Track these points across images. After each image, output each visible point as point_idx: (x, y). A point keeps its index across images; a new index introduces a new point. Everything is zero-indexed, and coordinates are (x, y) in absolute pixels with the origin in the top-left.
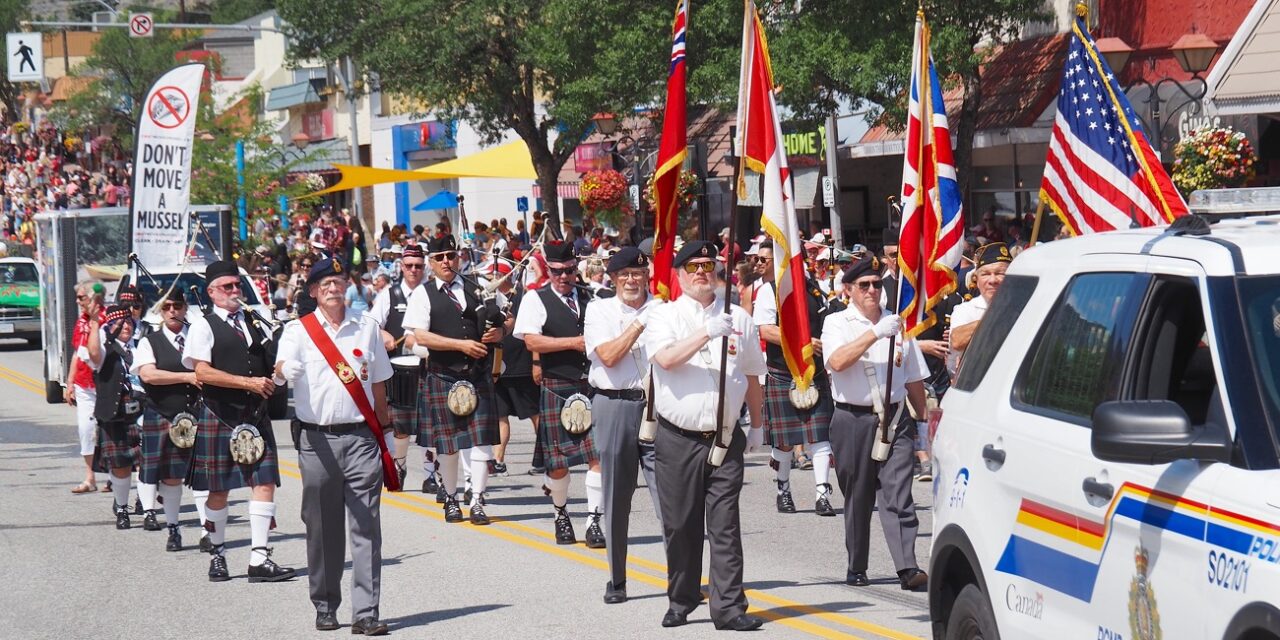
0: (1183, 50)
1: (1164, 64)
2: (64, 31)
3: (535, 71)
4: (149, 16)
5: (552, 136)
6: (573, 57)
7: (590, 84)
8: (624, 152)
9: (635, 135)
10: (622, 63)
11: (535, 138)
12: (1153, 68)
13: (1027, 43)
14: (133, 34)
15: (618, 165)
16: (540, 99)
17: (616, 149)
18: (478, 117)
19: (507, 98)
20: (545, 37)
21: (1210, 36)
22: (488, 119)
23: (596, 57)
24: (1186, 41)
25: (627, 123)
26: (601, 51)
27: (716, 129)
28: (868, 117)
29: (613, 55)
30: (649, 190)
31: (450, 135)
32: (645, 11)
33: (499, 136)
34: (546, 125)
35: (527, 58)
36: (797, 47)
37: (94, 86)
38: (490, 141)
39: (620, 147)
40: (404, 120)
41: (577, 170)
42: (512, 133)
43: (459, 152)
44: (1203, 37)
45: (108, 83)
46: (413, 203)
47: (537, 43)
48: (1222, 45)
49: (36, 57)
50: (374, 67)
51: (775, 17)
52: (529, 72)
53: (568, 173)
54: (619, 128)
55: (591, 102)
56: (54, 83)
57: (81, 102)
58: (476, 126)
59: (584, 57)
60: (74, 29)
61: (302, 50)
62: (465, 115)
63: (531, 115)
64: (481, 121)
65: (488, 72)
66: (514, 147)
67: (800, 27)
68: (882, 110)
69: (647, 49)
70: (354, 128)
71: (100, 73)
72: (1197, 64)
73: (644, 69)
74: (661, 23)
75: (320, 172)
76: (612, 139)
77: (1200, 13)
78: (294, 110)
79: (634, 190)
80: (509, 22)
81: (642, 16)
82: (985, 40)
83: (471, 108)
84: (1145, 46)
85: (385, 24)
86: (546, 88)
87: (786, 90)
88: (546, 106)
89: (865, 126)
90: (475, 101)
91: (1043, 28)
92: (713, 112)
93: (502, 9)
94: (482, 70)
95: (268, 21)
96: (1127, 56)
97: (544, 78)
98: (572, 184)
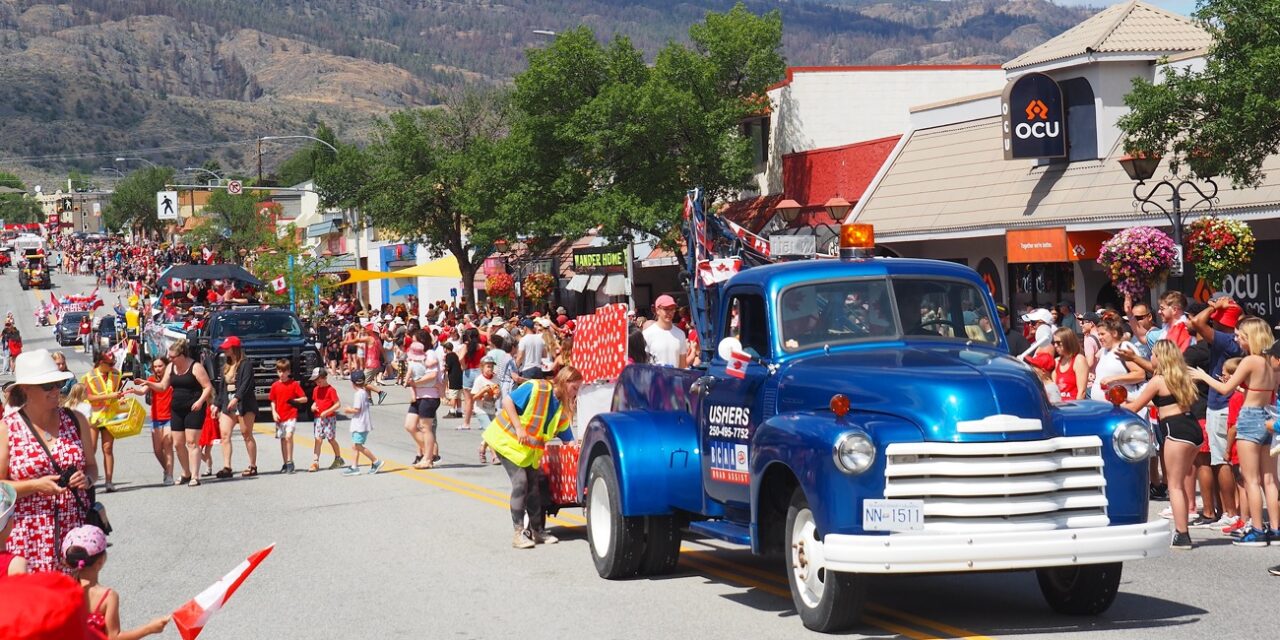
0: (831, 207)
1: (820, 215)
2: (192, 190)
3: (462, 216)
4: (240, 182)
5: (471, 253)
6: (482, 207)
7: (492, 224)
8: (512, 263)
9: (519, 253)
10: (511, 211)
11: (461, 255)
12: (814, 217)
13: (743, 202)
14: (230, 192)
15: (509, 271)
16: (464, 232)
17: (507, 262)
18: (428, 242)
19: (446, 231)
20: (466, 196)
21: (847, 199)
22: (434, 243)
23: (496, 209)
24: (833, 202)
25: (514, 247)
26: (498, 205)
27: (565, 250)
28: (651, 243)
29: (506, 207)
30: (526, 285)
31: (412, 252)
32: (523, 182)
33: (441, 253)
34: (468, 247)
35: (457, 208)
36: (610, 203)
37: (208, 222)
38: (436, 256)
39: (510, 260)
40: (386, 243)
41: (485, 273)
42: (448, 251)
43: (418, 262)
44: (842, 199)
45: (216, 221)
46: (391, 292)
47: (461, 198)
48: (853, 204)
49: (174, 206)
50: (369, 213)
51: (599, 186)
52: (458, 217)
53: (479, 275)
54: (509, 250)
55: (493, 235)
56: (185, 220)
57: (201, 231)
58: (427, 247)
59: (488, 209)
60: (198, 189)
61: (327, 204)
62: (421, 241)
63: (459, 241)
64: (430, 245)
65: (434, 216)
66: (450, 259)
67: (612, 192)
68: (659, 239)
69: (525, 204)
70: (358, 248)
71: (212, 215)
72: (838, 214)
73: (522, 216)
74: (533, 189)
75: (338, 273)
76: (505, 255)
77: (841, 186)
78: (323, 237)
79: (518, 285)
80: (447, 187)
81: (522, 185)
82: (719, 200)
83: (425, 237)
84: (810, 205)
85: (375, 188)
86: (468, 226)
87: (605, 227)
88: (468, 236)
89: (650, 249)
90: (427, 233)
91: (752, 194)
92: (564, 240)
93: (442, 180)
94: (431, 215)
95: (309, 186)
96: (798, 210)
97: (466, 220)
98: (482, 280)
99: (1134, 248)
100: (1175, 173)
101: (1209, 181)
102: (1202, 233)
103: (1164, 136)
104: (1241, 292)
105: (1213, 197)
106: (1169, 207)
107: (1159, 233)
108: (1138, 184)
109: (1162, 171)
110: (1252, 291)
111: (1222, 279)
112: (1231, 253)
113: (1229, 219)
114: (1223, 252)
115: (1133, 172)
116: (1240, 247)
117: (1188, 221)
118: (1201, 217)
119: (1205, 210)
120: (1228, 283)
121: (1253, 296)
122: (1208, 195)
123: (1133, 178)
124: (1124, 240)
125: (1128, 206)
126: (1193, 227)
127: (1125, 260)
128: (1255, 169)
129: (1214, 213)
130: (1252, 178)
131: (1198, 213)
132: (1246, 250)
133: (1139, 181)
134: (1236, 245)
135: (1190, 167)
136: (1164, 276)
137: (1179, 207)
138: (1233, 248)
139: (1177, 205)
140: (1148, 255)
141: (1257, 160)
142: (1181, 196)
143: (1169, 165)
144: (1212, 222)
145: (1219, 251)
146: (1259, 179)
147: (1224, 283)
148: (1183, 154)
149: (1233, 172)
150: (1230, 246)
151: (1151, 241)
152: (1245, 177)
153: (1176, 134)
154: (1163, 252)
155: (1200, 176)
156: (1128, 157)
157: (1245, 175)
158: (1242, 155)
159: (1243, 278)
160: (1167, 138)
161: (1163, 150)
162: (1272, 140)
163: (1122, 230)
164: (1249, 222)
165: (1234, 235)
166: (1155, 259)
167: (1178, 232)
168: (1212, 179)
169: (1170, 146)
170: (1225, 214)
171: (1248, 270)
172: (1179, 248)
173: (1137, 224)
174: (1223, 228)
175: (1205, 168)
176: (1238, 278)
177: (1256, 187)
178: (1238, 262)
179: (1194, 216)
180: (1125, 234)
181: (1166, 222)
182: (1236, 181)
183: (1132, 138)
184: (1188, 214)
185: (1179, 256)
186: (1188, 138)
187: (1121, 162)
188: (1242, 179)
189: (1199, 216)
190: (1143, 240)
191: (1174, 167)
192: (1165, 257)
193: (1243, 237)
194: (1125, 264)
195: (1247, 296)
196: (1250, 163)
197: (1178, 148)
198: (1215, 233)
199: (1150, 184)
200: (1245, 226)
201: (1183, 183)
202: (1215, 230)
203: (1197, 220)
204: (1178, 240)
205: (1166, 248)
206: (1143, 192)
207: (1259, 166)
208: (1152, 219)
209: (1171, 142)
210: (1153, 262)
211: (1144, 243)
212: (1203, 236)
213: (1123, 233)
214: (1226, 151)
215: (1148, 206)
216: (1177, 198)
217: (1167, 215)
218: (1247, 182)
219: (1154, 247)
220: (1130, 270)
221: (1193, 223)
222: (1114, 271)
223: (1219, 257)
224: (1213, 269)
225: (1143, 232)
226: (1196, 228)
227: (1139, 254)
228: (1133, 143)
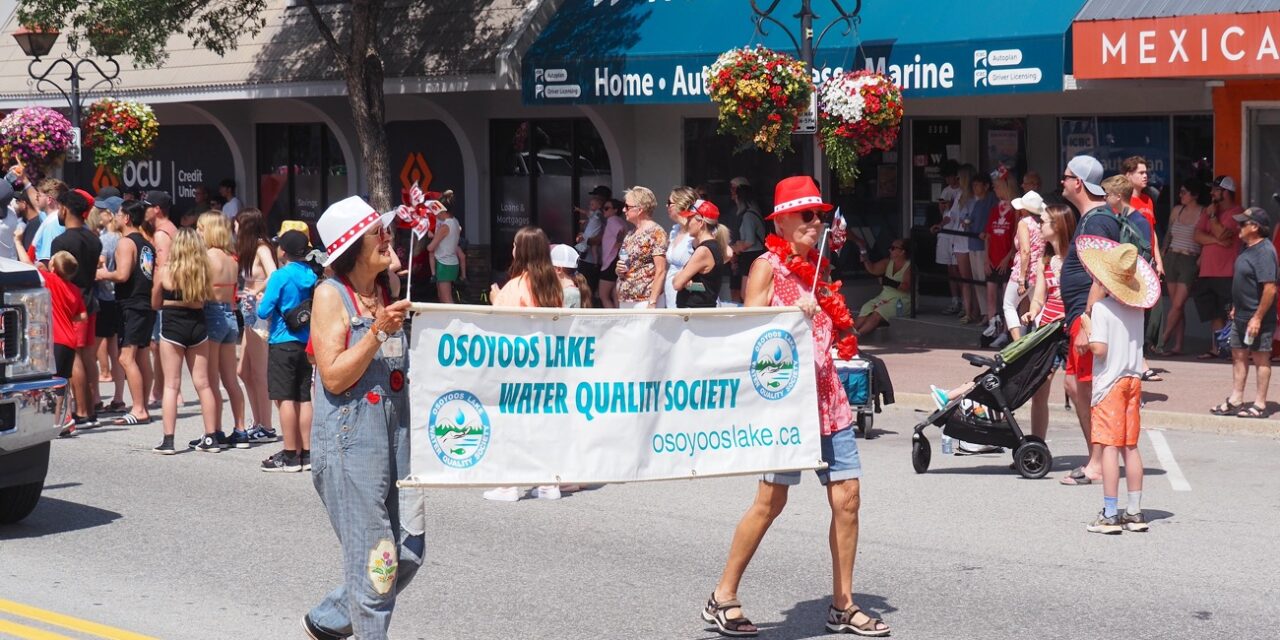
99: (27, 130)
100: (74, 49)
101: (110, 60)
102: (104, 115)
103: (62, 9)
104: (143, 179)
105: (114, 77)
106: (67, 86)
107: (56, 114)
108: (34, 61)
109: (60, 48)
110: (155, 179)
111: (123, 164)
112: (134, 138)
113: (132, 101)
114: (125, 137)
115: (28, 48)
116: (144, 132)
117: (87, 103)
118: (102, 99)
119: (106, 92)
120: (130, 169)
121: (155, 184)
122: (109, 75)
123: (28, 54)
124: (15, 122)
125: (23, 84)
126: (93, 108)
127: (15, 143)
128: (158, 48)
129: (116, 94)
130: (156, 57)
131: (98, 94)
132: (150, 135)
133: (34, 58)
134: (139, 130)
135: (89, 43)
136: (60, 162)
137: (77, 86)
138: (137, 133)
139: (76, 85)
140: (41, 138)
141: (161, 38)
142: (80, 75)
143: (67, 40)
144: (114, 105)
145: (122, 135)
146: (163, 58)
147: (125, 170)
148: (82, 29)
149: (134, 50)
150: (133, 130)
151: (45, 123)
152: (148, 56)
153: (75, 7)
154: (58, 135)
155: (100, 53)
156: (22, 30)
157: (145, 53)
158: (146, 32)
159: (145, 164)
160: (65, 11)
161: (60, 24)
162: (177, 17)
163: (16, 110)
164: (153, 106)
165: (138, 119)
166: (49, 143)
167: (74, 114)
168: (114, 57)
169: (68, 19)
170: (127, 96)
171: (150, 156)
172: (76, 132)
173: (31, 104)
174: (126, 111)
175: (107, 45)
176: (141, 165)
177: (159, 67)
178: (140, 147)
179: (95, 97)
180: (18, 115)
181: (64, 103)
182: (138, 60)
183: (27, 9)
184: (87, 95)
185: (77, 140)
186: (88, 12)
187: (16, 36)
188: (144, 58)
189: (98, 97)
190: (37, 121)
191: (72, 41)
192: (60, 141)
193: (147, 121)
194: (16, 147)
195: (149, 184)
196: (154, 41)
197: (78, 21)
198: (117, 116)
199: (46, 61)
200: (148, 109)
201: (83, 61)
202: (118, 113)
203: (98, 101)
204: (75, 123)
205: (62, 132)
206: (39, 69)
207: (163, 44)
208: (48, 99)
209: (70, 15)
210: (46, 146)
211: (38, 125)
212: (104, 119)
213: (16, 113)
214: (129, 26)
215: (44, 85)
216: (75, 77)
217: (65, 95)
218: (149, 61)
219: (48, 129)
220: (22, 154)
221: (93, 104)
222: (4, 155)
223: (121, 142)
224: (114, 155)
225: (37, 113)
226: (97, 110)
227: (31, 137)
228: (27, 14)
